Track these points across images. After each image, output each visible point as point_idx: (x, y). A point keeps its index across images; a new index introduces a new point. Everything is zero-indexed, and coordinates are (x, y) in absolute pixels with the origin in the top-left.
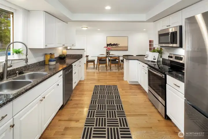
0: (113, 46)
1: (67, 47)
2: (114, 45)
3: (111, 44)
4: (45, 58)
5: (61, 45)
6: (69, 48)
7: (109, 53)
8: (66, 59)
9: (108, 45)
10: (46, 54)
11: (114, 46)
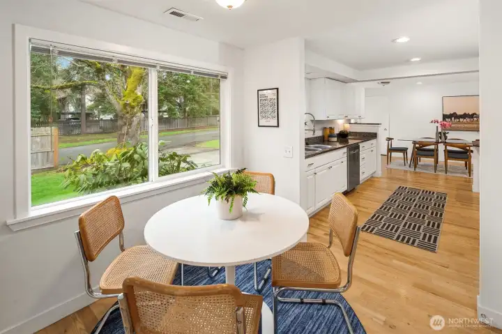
0: (461, 120)
1: (350, 120)
2: (465, 116)
3: (455, 113)
4: (323, 133)
5: (343, 117)
6: (352, 121)
7: (444, 134)
8: (349, 137)
9: (445, 117)
10: (325, 128)
11: (465, 120)
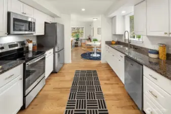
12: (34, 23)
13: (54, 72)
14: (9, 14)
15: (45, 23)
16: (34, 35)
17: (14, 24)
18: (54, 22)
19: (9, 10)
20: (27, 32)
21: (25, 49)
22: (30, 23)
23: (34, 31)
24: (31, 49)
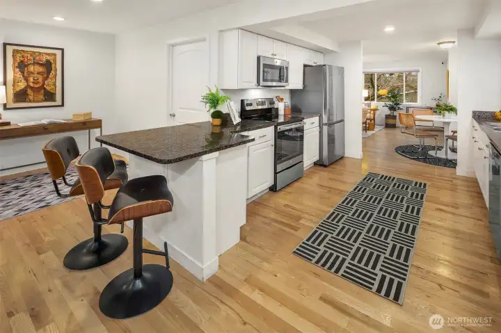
12: (287, 68)
13: (319, 164)
14: (259, 58)
15: (305, 66)
16: (287, 88)
17: (264, 71)
18: (322, 63)
19: (260, 54)
20: (274, 84)
21: (274, 112)
22: (281, 69)
23: (287, 81)
24: (281, 112)
